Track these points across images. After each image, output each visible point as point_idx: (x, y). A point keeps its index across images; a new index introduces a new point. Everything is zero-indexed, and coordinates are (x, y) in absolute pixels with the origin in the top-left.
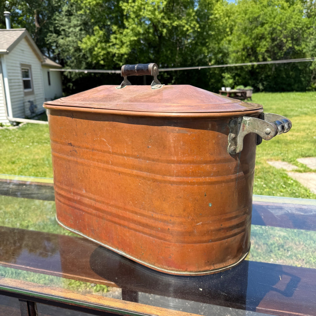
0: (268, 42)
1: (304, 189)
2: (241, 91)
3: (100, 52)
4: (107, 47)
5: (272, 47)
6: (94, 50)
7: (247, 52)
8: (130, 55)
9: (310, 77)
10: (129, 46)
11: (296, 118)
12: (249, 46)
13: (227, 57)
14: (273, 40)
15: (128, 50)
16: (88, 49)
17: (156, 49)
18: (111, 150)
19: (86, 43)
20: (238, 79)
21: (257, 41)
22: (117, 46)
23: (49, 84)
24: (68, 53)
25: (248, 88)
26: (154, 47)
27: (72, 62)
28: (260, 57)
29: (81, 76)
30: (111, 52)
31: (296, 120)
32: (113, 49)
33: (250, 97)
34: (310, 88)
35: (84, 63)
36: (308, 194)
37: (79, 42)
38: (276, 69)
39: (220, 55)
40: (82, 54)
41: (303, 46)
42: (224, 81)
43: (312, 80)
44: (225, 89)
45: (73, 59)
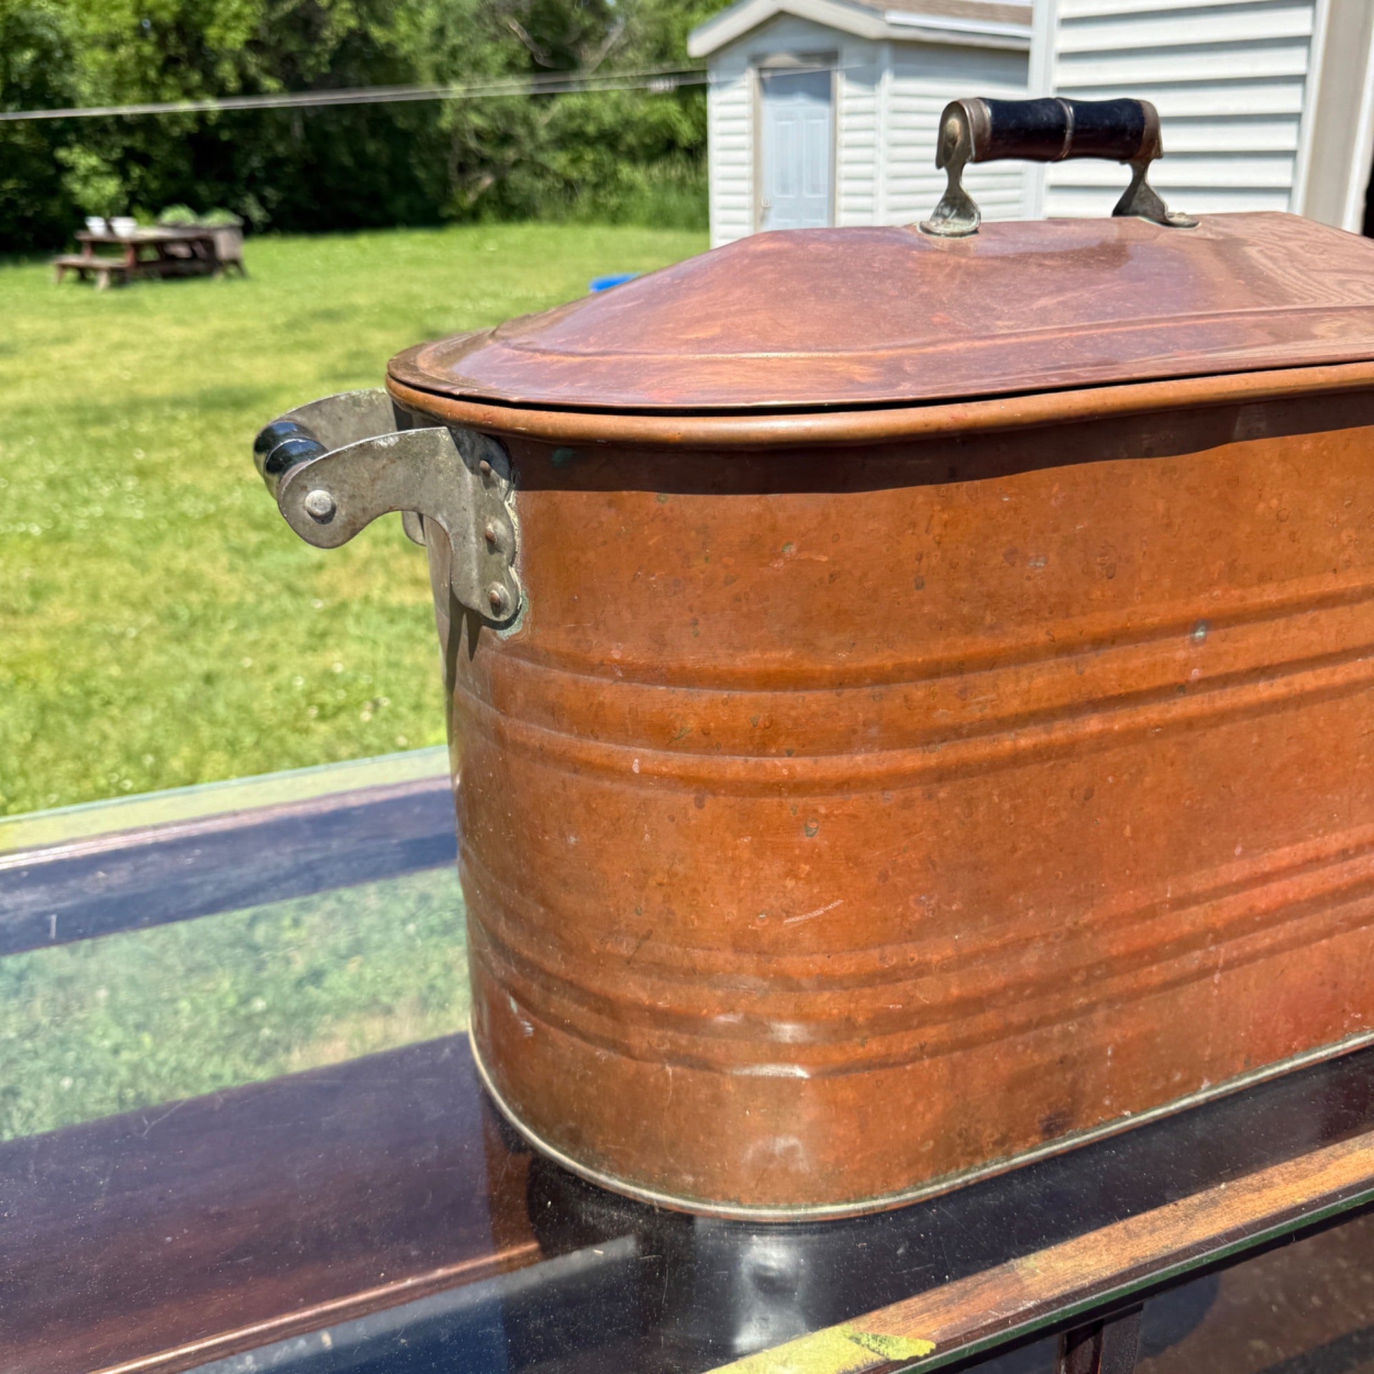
2: (189, 235)
5: (272, 27)
7: (161, 44)
9: (444, 162)
12: (166, 17)
13: (59, 68)
20: (141, 178)
28: (226, 70)
33: (235, 262)
34: (453, 212)
38: (307, 127)
39: (29, 55)
42: (77, 187)
43: (453, 174)
44: (110, 228)
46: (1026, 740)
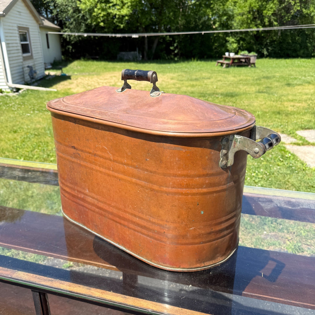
0: (275, 4)
1: (301, 163)
2: (245, 57)
3: (100, 13)
4: (107, 7)
5: (279, 10)
6: (94, 12)
7: (253, 15)
8: (131, 16)
10: (130, 7)
11: (299, 87)
12: (255, 9)
13: (232, 20)
14: (281, 2)
15: (129, 11)
16: (87, 10)
17: (159, 10)
18: (112, 158)
19: (85, 3)
20: (242, 44)
21: (264, 3)
22: (118, 7)
23: (48, 47)
24: (66, 13)
25: (253, 54)
26: (156, 9)
27: (71, 24)
28: (266, 20)
29: (80, 38)
30: (111, 13)
31: (298, 90)
32: (113, 10)
33: (254, 64)
35: (84, 25)
36: (304, 168)
37: (78, 2)
38: (281, 33)
39: (225, 18)
40: (81, 15)
41: (312, 9)
42: (228, 45)
44: (229, 55)
45: (72, 20)
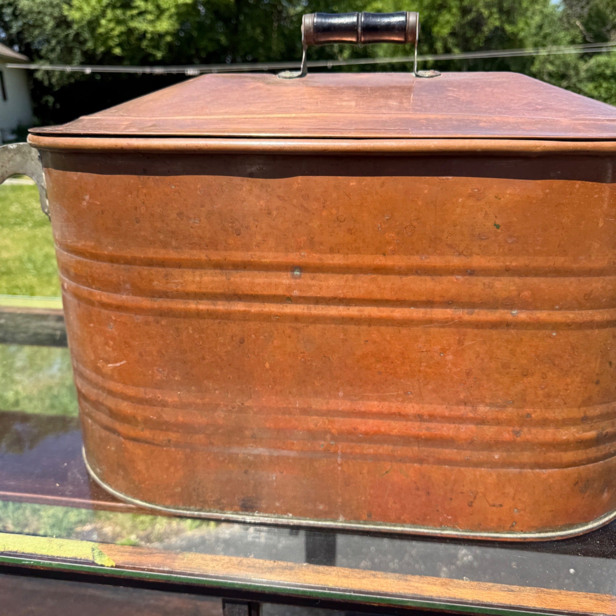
0: (453, 15)
3: (112, 29)
4: (126, 18)
5: (462, 26)
6: (99, 25)
8: (175, 34)
10: (175, 18)
14: (465, 11)
15: (172, 25)
16: (84, 22)
17: (231, 25)
19: (80, 9)
21: (434, 13)
22: (150, 17)
23: (5, 97)
24: (41, 29)
26: (226, 21)
27: (53, 50)
28: (439, 45)
30: (136, 29)
32: (140, 22)
35: (79, 53)
37: (65, 7)
40: (72, 32)
41: (521, 25)
45: (54, 42)
46: (204, 306)
